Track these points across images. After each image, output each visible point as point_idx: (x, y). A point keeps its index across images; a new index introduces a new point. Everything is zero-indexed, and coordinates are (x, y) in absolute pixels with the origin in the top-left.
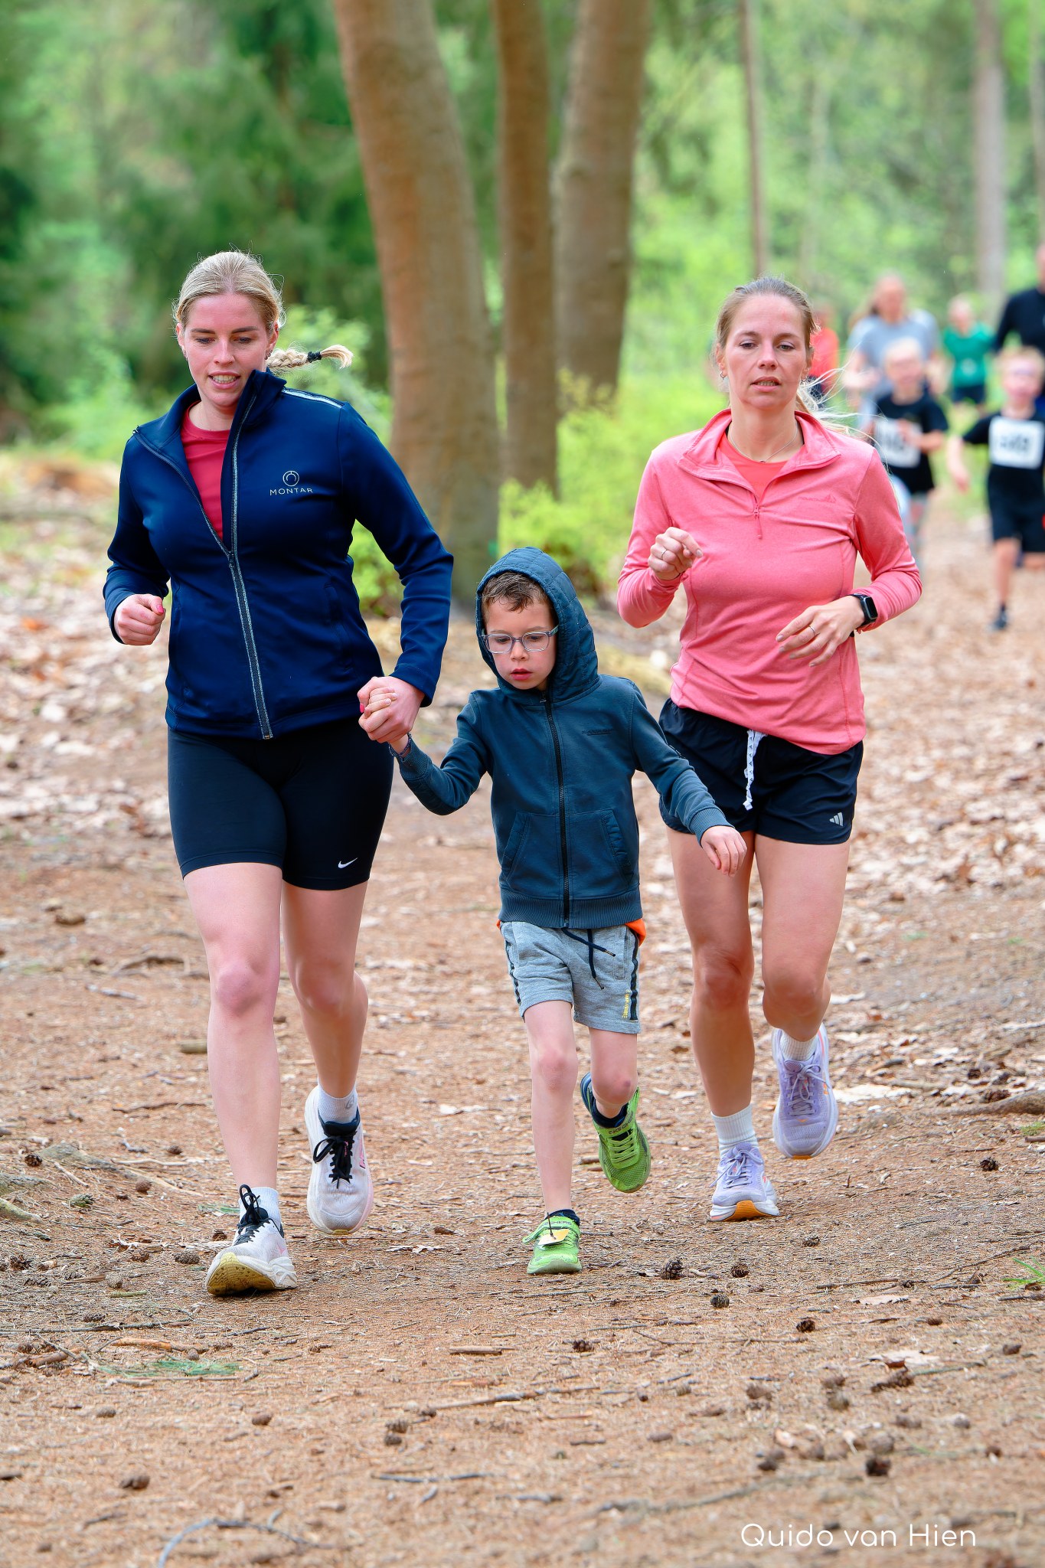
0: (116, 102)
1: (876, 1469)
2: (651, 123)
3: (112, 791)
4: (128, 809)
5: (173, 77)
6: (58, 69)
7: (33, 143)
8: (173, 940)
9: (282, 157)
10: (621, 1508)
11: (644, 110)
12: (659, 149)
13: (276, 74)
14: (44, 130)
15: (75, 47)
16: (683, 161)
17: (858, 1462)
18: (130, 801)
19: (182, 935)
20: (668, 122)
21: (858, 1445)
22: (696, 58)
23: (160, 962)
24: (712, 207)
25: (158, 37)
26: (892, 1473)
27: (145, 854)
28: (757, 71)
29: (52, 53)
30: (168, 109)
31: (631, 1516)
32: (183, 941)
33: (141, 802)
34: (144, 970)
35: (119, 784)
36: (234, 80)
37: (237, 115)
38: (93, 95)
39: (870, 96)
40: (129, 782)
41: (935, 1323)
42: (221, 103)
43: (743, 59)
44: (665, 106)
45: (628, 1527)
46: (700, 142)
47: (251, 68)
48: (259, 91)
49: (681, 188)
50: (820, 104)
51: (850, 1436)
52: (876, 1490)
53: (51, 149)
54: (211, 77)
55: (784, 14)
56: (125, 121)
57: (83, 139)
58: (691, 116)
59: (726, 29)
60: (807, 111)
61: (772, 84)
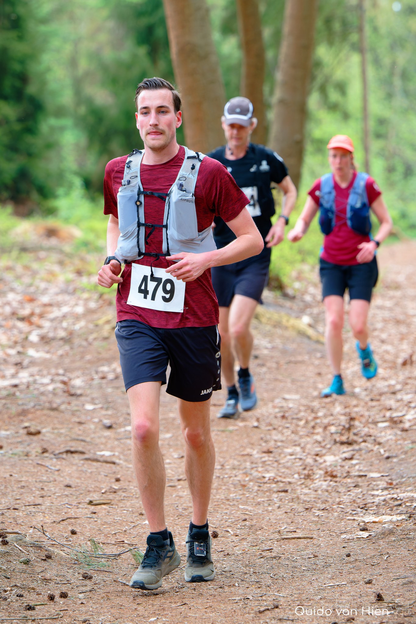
0: (84, 65)
2: (319, 80)
4: (64, 383)
5: (109, 55)
6: (58, 51)
7: (43, 83)
12: (323, 90)
13: (153, 54)
14: (50, 77)
15: (65, 41)
16: (334, 96)
18: (66, 379)
20: (327, 79)
22: (340, 50)
24: (346, 116)
25: (103, 37)
29: (55, 43)
30: (104, 67)
36: (135, 57)
37: (135, 72)
38: (73, 63)
42: (129, 67)
43: (362, 50)
46: (342, 88)
47: (142, 51)
48: (145, 62)
49: (333, 107)
50: (398, 71)
53: (52, 85)
54: (125, 55)
55: (383, 30)
56: (87, 74)
57: (68, 82)
58: (339, 74)
59: (354, 37)
60: (392, 74)
61: (377, 62)
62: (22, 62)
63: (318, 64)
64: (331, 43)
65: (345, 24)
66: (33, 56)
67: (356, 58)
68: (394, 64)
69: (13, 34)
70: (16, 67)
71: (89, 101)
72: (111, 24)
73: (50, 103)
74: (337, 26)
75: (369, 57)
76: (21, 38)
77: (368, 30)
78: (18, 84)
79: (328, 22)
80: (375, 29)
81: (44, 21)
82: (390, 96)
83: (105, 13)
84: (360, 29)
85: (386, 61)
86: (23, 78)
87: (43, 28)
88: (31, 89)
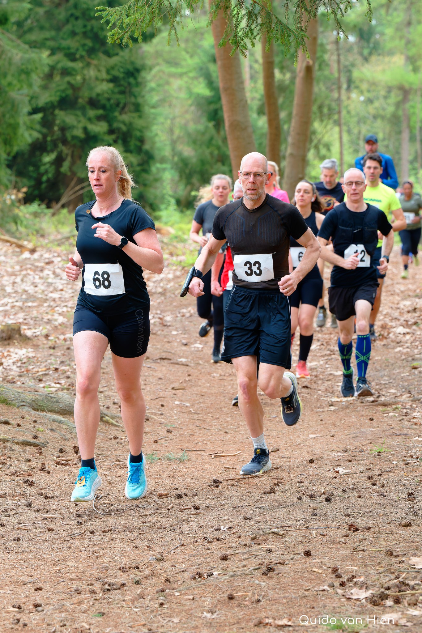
0: (177, 133)
1: (328, 500)
2: (315, 142)
3: (157, 314)
4: (160, 319)
5: (192, 127)
6: (162, 123)
7: (154, 143)
8: (167, 353)
10: (260, 508)
11: (313, 137)
12: (317, 147)
14: (157, 139)
15: (166, 119)
16: (323, 151)
17: (323, 498)
18: (161, 316)
19: (170, 352)
20: (319, 141)
21: (324, 493)
22: (327, 124)
23: (163, 359)
25: (188, 116)
26: (332, 501)
27: (163, 331)
29: (161, 120)
30: (189, 135)
32: (170, 354)
33: (164, 317)
34: (159, 361)
35: (159, 312)
36: (207, 128)
37: (207, 137)
38: (171, 131)
40: (161, 311)
41: (350, 461)
42: (203, 134)
43: (340, 125)
44: (318, 137)
46: (328, 147)
47: (211, 124)
48: (213, 131)
51: (323, 491)
52: (327, 506)
53: (158, 145)
54: (201, 127)
55: (353, 113)
56: (179, 138)
57: (168, 142)
58: (326, 139)
59: (336, 117)
60: (358, 138)
61: (349, 131)
62: (140, 131)
63: (314, 133)
64: (322, 121)
65: (330, 109)
66: (147, 128)
67: (337, 129)
68: (359, 133)
69: (135, 115)
70: (138, 134)
71: (180, 154)
72: (193, 108)
73: (157, 154)
74: (325, 110)
75: (345, 128)
76: (140, 117)
77: (344, 113)
78: (138, 144)
79: (320, 107)
80: (349, 112)
81: (154, 107)
83: (190, 102)
84: (339, 112)
85: (355, 131)
86: (142, 140)
87: (153, 111)
88: (147, 147)
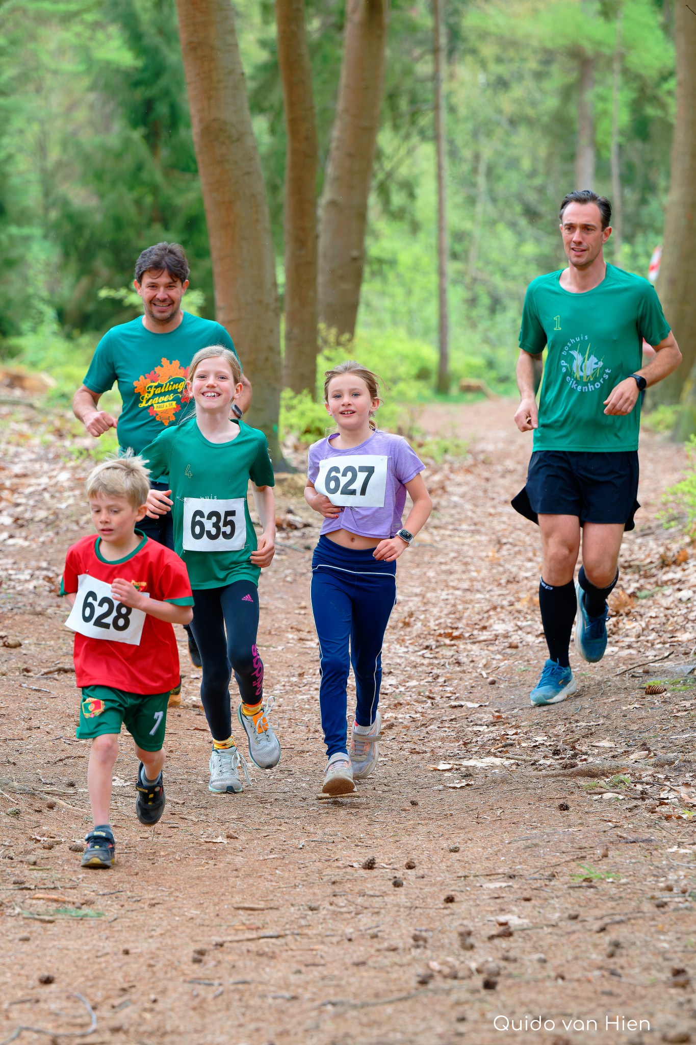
0: (54, 154)
1: (489, 985)
2: (380, 176)
3: (39, 568)
4: (49, 579)
5: (89, 139)
6: (21, 132)
9: (155, 190)
10: (334, 1004)
11: (376, 166)
12: (384, 190)
13: (152, 139)
14: (11, 170)
15: (29, 120)
16: (398, 199)
17: (478, 981)
20: (389, 175)
21: (479, 971)
22: (407, 137)
23: (66, 671)
24: (415, 228)
25: (81, 115)
26: (499, 987)
27: (58, 606)
28: (445, 147)
29: (17, 122)
30: (87, 159)
31: (340, 1009)
34: (56, 675)
36: (127, 141)
37: (128, 163)
38: (42, 149)
39: (513, 163)
41: (528, 900)
42: (119, 156)
43: (436, 138)
44: (388, 166)
45: (337, 1016)
46: (409, 188)
47: (137, 135)
48: (142, 149)
49: (397, 215)
50: (482, 168)
51: (474, 965)
52: (489, 998)
53: (15, 180)
54: (113, 140)
55: (463, 111)
56: (60, 165)
57: (34, 177)
58: (403, 171)
59: (425, 121)
60: (475, 170)
61: (453, 153)
65: (413, 100)
67: (426, 150)
68: (477, 157)
71: (63, 204)
72: (93, 97)
73: (12, 204)
74: (404, 104)
77: (444, 110)
79: (392, 97)
80: (452, 110)
82: (471, 201)
83: (86, 82)
84: (435, 109)
